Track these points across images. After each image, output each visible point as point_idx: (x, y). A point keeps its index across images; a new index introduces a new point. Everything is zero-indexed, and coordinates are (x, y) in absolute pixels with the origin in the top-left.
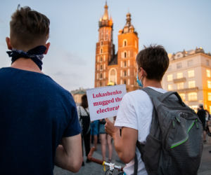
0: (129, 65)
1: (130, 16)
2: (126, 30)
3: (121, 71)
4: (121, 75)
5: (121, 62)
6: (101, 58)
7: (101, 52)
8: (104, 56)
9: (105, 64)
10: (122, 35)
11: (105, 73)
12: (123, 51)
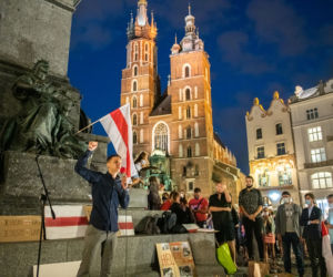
0: (196, 115)
2: (187, 46)
3: (180, 127)
4: (181, 137)
5: (180, 108)
6: (135, 101)
7: (135, 89)
8: (142, 97)
9: (142, 113)
10: (181, 54)
11: (142, 131)
12: (183, 88)
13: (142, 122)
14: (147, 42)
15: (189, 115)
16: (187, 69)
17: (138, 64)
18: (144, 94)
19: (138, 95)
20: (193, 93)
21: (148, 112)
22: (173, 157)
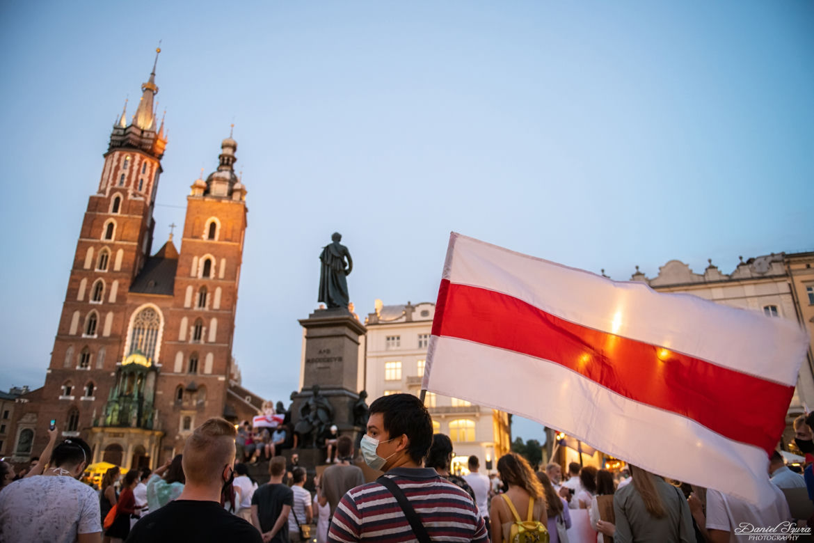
0: (217, 305)
1: (234, 148)
2: (219, 189)
3: (185, 322)
4: (182, 337)
5: (190, 289)
6: (104, 258)
7: (109, 236)
8: (120, 253)
9: (115, 284)
10: (207, 199)
11: (110, 317)
12: (200, 255)
13: (112, 299)
14: (148, 160)
15: (202, 302)
16: (213, 226)
17: (125, 193)
18: (126, 249)
19: (114, 248)
20: (217, 269)
21: (128, 282)
22: (163, 369)
